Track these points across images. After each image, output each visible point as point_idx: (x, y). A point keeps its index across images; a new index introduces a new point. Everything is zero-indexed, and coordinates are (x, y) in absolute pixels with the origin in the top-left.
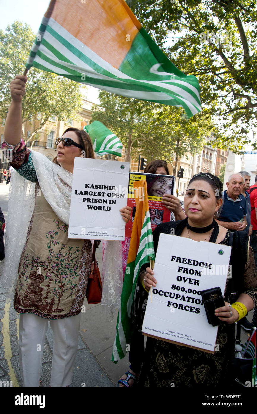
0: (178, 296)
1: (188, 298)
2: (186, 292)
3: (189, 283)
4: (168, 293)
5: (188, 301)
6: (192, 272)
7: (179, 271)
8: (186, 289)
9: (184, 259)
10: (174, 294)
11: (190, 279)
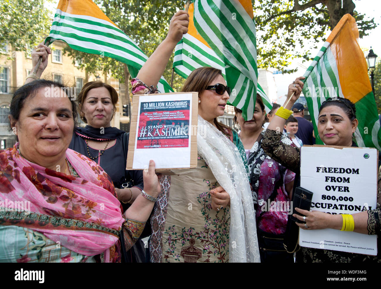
0: (330, 205)
1: (340, 206)
2: (337, 200)
3: (339, 191)
4: (319, 204)
5: (341, 209)
6: (340, 180)
7: (326, 181)
8: (337, 198)
9: (329, 168)
10: (326, 204)
11: (339, 187)
